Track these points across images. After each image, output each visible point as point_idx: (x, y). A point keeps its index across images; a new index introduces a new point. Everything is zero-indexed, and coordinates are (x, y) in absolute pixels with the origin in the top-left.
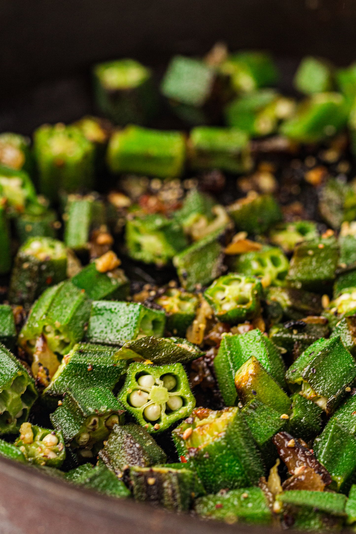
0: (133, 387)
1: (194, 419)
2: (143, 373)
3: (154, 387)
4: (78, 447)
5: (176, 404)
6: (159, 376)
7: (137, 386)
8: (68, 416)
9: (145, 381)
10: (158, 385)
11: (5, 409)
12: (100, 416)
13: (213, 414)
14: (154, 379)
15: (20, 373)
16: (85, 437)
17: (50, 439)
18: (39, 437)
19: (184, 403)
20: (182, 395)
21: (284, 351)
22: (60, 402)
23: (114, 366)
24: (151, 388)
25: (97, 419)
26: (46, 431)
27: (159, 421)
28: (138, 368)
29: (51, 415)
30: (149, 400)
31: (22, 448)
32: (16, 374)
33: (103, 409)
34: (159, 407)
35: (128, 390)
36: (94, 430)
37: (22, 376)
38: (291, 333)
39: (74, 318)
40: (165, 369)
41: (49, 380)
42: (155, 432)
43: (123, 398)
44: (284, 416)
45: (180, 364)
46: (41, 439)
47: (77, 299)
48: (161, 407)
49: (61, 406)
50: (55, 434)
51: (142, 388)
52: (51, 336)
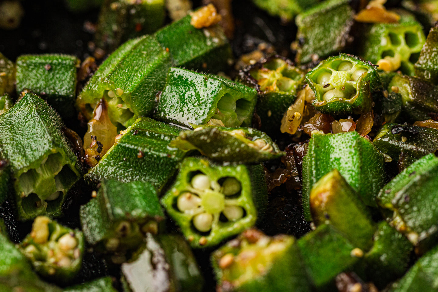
0: (181, 188)
1: (240, 242)
2: (198, 172)
3: (208, 191)
4: (105, 252)
5: (234, 214)
6: (216, 178)
7: (188, 188)
8: (98, 214)
9: (199, 181)
10: (213, 189)
11: (31, 191)
12: (132, 221)
13: (263, 241)
14: (210, 182)
15: (54, 151)
16: (113, 243)
17: (67, 241)
18: (54, 236)
19: (245, 214)
20: (242, 204)
21: (389, 159)
22: (94, 194)
23: (168, 158)
24: (204, 191)
25: (127, 225)
26: (65, 229)
27: (207, 233)
28: (191, 165)
29: (82, 207)
30: (199, 207)
31: (31, 249)
32: (49, 150)
33: (135, 213)
34: (211, 217)
35: (174, 191)
36: (124, 236)
37: (58, 154)
38: (399, 140)
39: (143, 86)
40: (224, 170)
41: (98, 159)
42: (200, 247)
43: (167, 201)
44: (357, 252)
45: (244, 167)
46: (57, 240)
47: (156, 59)
48: (213, 216)
49: (95, 198)
50: (74, 236)
51: (193, 191)
52: (113, 103)
